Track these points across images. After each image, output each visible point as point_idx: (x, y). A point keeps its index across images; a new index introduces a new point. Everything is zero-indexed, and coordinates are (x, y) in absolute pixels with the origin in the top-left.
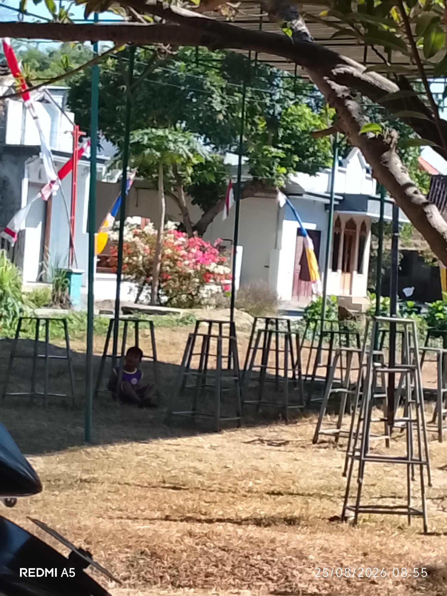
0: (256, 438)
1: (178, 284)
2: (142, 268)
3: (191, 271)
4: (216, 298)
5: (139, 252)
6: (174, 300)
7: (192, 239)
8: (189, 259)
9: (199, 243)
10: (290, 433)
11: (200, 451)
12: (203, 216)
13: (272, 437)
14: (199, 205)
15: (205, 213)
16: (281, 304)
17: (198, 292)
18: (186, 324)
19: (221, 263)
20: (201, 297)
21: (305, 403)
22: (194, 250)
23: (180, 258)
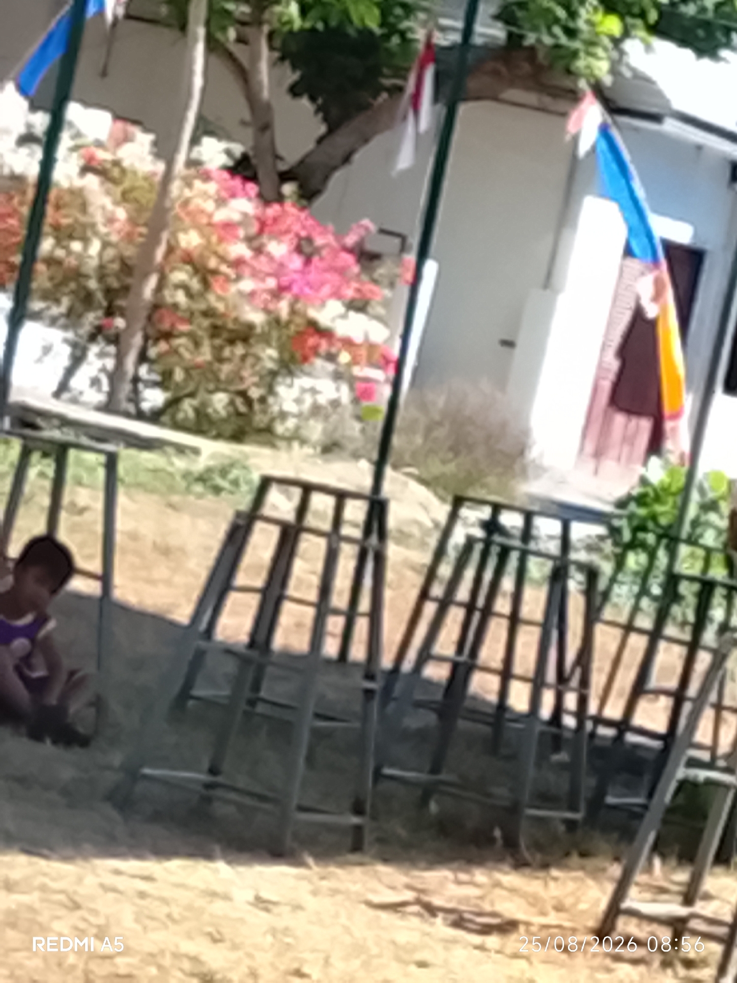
0: (409, 896)
1: (206, 354)
2: (93, 284)
3: (256, 317)
4: (326, 418)
5: (93, 226)
6: (187, 408)
7: (273, 210)
8: (256, 274)
9: (296, 228)
10: (524, 895)
11: (219, 907)
12: (320, 140)
13: (460, 901)
14: (313, 99)
15: (331, 131)
16: (537, 477)
17: (271, 390)
18: (217, 490)
19: (359, 305)
20: (275, 409)
21: (583, 806)
22: (278, 249)
23: (224, 268)
